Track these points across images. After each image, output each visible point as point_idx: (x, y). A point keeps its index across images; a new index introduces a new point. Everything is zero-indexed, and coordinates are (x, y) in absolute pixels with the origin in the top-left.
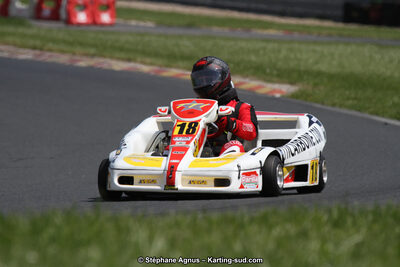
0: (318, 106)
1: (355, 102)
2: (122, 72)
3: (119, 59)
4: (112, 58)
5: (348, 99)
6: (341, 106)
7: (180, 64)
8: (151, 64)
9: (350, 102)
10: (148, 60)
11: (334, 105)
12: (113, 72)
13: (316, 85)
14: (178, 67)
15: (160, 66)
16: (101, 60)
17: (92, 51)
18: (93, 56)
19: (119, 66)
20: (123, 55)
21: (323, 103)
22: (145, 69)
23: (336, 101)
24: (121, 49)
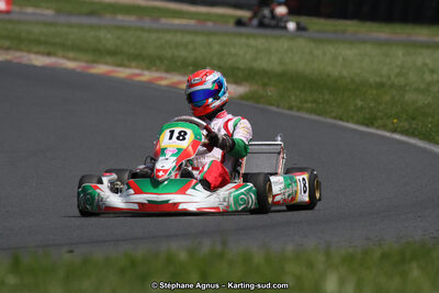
0: (274, 108)
1: (314, 105)
2: (44, 68)
3: (37, 53)
4: (29, 51)
5: (306, 102)
6: (299, 109)
7: (109, 59)
8: (74, 59)
9: (309, 105)
10: (71, 54)
11: (291, 108)
12: (35, 67)
13: (265, 85)
14: (106, 63)
15: (87, 62)
16: (18, 54)
17: (7, 43)
18: (8, 49)
19: (40, 61)
20: (42, 48)
21: (278, 106)
22: (70, 65)
23: (294, 104)
24: (38, 42)
